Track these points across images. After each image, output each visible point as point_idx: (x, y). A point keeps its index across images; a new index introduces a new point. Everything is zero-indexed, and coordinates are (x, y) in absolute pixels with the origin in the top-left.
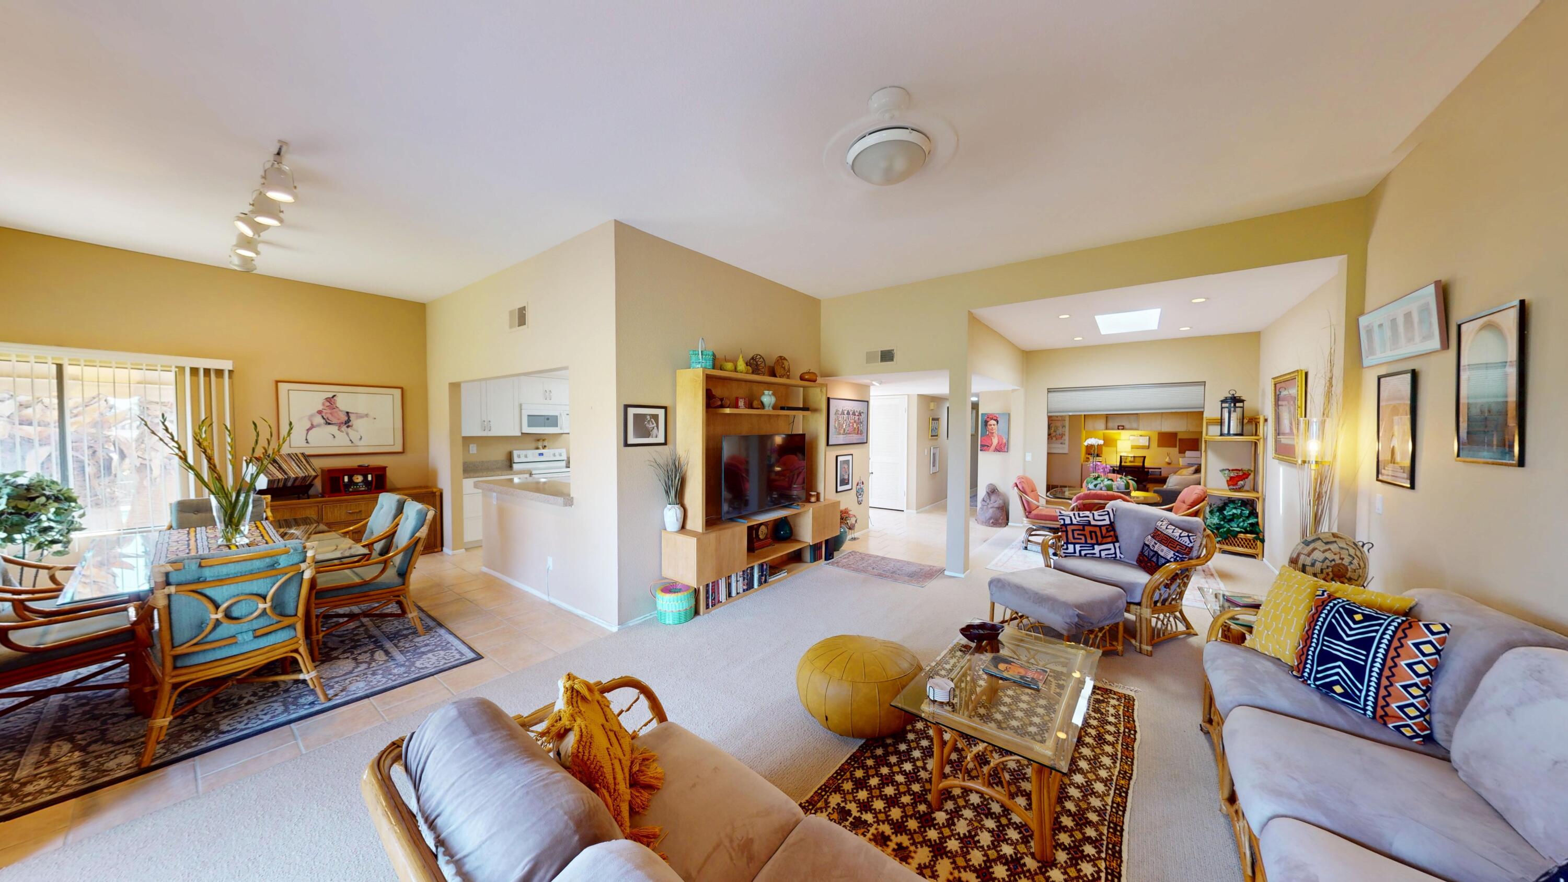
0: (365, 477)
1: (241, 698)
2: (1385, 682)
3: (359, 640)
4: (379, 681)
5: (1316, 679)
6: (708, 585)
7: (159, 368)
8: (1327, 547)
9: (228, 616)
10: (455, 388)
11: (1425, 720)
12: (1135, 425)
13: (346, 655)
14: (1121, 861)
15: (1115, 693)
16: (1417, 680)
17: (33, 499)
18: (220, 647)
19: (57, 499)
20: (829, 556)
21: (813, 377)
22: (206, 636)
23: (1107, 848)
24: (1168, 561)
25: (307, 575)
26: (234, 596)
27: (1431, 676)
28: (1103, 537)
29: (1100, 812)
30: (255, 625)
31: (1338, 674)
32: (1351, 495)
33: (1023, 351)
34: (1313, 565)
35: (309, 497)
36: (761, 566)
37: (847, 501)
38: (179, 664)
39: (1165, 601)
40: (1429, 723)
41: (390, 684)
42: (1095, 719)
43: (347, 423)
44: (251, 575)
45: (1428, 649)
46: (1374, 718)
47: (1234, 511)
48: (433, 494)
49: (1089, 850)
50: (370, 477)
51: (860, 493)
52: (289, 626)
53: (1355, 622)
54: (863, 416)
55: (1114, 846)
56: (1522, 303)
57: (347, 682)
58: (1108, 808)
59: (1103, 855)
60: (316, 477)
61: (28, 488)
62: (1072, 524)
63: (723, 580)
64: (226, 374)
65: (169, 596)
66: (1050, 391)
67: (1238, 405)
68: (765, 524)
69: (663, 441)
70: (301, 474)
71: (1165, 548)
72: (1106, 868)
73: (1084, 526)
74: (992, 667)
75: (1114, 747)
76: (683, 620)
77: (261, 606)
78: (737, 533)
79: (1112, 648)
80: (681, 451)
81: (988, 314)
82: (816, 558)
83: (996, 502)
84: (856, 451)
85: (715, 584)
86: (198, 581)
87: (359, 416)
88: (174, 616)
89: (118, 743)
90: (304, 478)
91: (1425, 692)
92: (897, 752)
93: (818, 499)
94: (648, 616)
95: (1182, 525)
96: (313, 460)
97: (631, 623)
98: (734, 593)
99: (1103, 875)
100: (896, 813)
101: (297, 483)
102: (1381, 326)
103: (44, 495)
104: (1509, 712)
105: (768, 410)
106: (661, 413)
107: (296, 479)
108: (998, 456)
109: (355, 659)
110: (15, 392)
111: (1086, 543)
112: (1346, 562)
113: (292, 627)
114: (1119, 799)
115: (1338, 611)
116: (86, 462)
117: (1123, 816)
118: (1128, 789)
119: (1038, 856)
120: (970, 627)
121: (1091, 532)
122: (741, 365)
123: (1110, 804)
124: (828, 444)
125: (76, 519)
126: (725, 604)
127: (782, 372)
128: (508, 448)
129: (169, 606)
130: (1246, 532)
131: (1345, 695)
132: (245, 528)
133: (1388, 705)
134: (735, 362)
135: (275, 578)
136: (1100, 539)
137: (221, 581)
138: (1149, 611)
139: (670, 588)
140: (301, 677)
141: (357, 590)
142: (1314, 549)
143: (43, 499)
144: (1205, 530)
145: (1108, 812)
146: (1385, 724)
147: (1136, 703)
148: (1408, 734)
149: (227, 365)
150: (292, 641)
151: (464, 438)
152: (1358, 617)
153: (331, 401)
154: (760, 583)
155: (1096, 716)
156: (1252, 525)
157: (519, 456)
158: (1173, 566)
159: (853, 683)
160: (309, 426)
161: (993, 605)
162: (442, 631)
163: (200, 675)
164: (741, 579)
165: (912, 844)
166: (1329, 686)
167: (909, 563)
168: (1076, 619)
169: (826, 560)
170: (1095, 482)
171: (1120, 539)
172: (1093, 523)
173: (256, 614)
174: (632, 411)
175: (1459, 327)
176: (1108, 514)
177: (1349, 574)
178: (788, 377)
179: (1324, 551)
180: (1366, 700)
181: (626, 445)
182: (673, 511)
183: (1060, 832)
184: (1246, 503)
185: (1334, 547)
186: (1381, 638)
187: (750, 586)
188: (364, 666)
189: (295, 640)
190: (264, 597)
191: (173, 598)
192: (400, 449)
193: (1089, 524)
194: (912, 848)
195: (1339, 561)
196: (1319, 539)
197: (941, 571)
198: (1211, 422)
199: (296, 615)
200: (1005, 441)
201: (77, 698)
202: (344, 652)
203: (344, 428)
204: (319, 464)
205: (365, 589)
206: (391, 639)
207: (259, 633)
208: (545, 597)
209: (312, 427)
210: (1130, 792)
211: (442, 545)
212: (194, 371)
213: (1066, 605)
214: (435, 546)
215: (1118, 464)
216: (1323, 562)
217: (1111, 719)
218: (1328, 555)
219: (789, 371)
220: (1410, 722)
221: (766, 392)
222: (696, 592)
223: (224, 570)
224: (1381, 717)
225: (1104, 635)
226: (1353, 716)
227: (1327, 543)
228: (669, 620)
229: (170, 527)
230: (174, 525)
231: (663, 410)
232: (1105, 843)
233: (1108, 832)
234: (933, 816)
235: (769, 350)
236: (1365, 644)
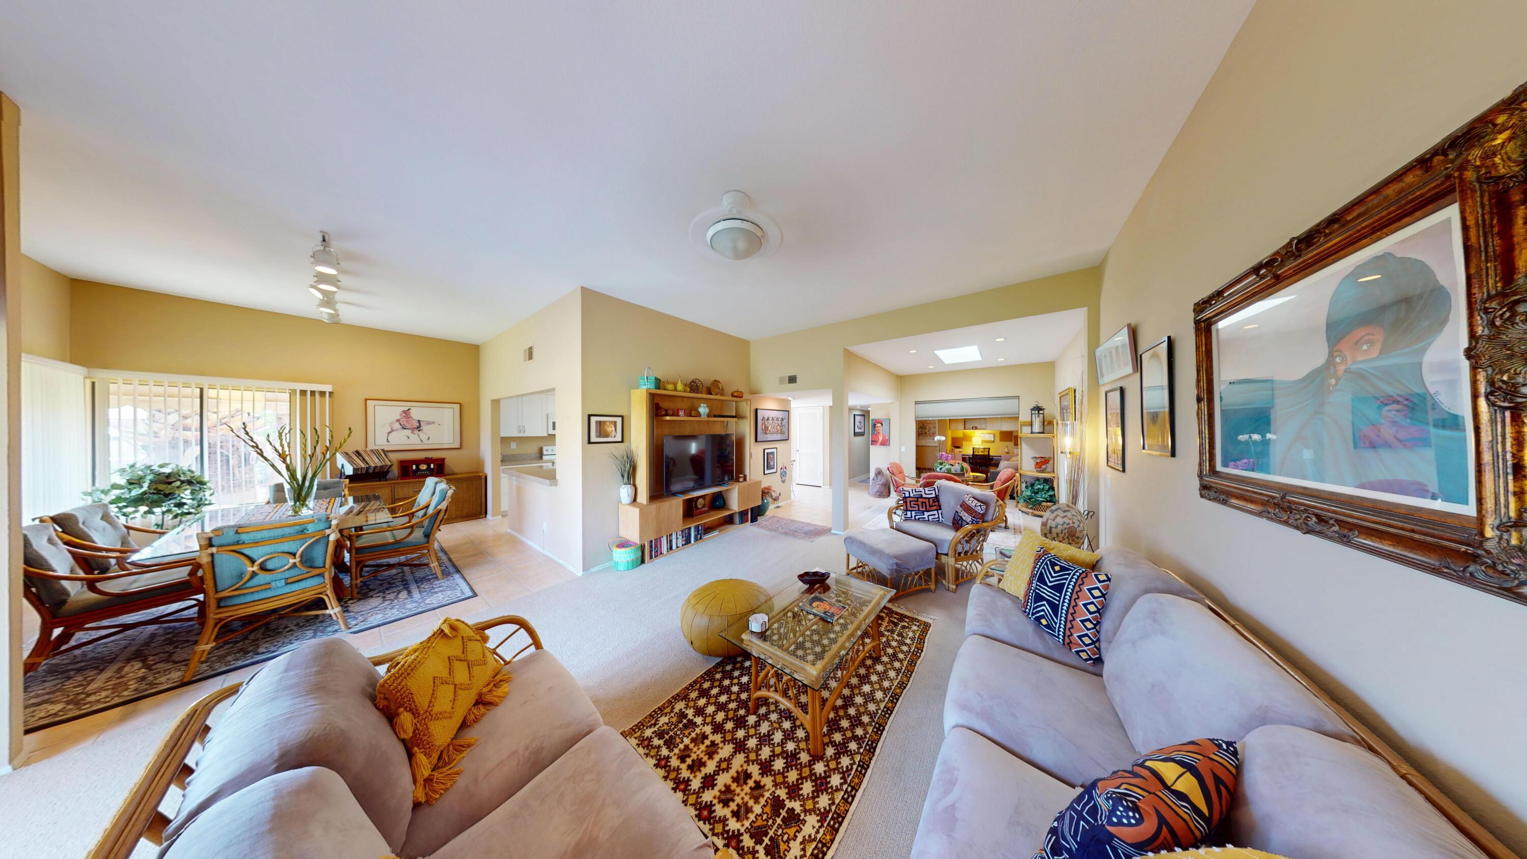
0: (429, 466)
1: (286, 627)
2: (1070, 618)
3: (394, 583)
4: (394, 613)
5: (1033, 614)
6: (651, 542)
7: (277, 390)
8: (1065, 514)
9: (263, 568)
10: (496, 403)
11: (1096, 647)
12: (984, 426)
13: (379, 595)
14: (874, 755)
15: (918, 621)
16: (1090, 616)
17: (170, 483)
18: (258, 591)
19: (190, 483)
20: (754, 520)
21: (740, 394)
22: (245, 583)
23: (867, 744)
24: (968, 524)
25: (332, 538)
26: (268, 554)
27: (1100, 614)
28: (930, 506)
29: (872, 715)
30: (287, 574)
31: (1043, 610)
32: (1095, 477)
33: (898, 376)
34: (1056, 527)
35: (386, 480)
36: (697, 528)
37: (771, 481)
38: (222, 604)
39: (966, 553)
40: (1099, 649)
41: (402, 616)
42: (897, 641)
43: (419, 428)
44: (283, 538)
45: (1096, 593)
46: (1064, 644)
47: (1039, 486)
48: (480, 477)
49: (853, 746)
50: (432, 466)
51: (783, 474)
52: (318, 575)
53: (1055, 572)
54: (785, 421)
55: (873, 742)
56: (1169, 338)
57: (370, 615)
58: (880, 712)
59: (861, 750)
60: (391, 466)
61: (169, 476)
62: (910, 497)
63: (665, 538)
64: (327, 395)
65: (212, 555)
66: (916, 403)
67: (1041, 412)
68: (703, 497)
69: (620, 440)
70: (379, 464)
71: (966, 514)
72: (859, 762)
73: (918, 498)
74: (808, 606)
75: (902, 663)
76: (630, 567)
77: (292, 561)
78: (675, 506)
79: (927, 587)
80: (633, 447)
81: (863, 350)
82: (743, 520)
83: (881, 480)
84: (779, 445)
85: (658, 540)
86: (238, 543)
87: (429, 423)
88: (217, 570)
89: (177, 663)
90: (382, 467)
91: (1095, 625)
92: (742, 668)
93: (745, 479)
94: (607, 565)
95: (980, 498)
96: (390, 454)
97: (593, 570)
98: (674, 547)
99: (855, 767)
100: (720, 717)
101: (377, 470)
102: (1105, 356)
103: (180, 480)
104: (1134, 643)
105: (704, 417)
106: (619, 420)
107: (376, 467)
108: (883, 448)
109: (384, 597)
110: (218, 409)
111: (919, 510)
112: (1076, 525)
113: (321, 575)
114: (890, 705)
115: (1046, 564)
116: (231, 456)
117: (888, 718)
118: (900, 696)
119: (812, 752)
120: (807, 574)
121: (922, 503)
122: (680, 386)
123: (882, 708)
124: (756, 441)
125: (207, 497)
126: (666, 555)
127: (718, 390)
128: (540, 445)
129: (213, 562)
130: (1047, 501)
131: (1048, 626)
132: (311, 503)
133: (1072, 635)
134: (675, 385)
135: (305, 540)
136: (928, 507)
137: (256, 543)
138: (953, 559)
139: (622, 545)
140: (327, 612)
141: (390, 547)
142: (1057, 516)
143: (178, 483)
144: (997, 501)
145: (878, 715)
146: (1070, 649)
147: (931, 629)
148: (1084, 658)
149: (327, 388)
150: (320, 586)
151: (502, 438)
152: (1057, 568)
153: (406, 413)
154: (696, 540)
155: (898, 638)
156: (1050, 496)
157: (547, 451)
158: (969, 527)
159: (711, 616)
160: (389, 430)
161: (848, 555)
162: (457, 577)
163: (239, 612)
164: (681, 537)
165: (722, 742)
166: (1038, 619)
167: (808, 524)
168: (895, 567)
169: (751, 522)
170: (940, 467)
171: (942, 507)
172: (924, 496)
173: (286, 567)
174: (594, 420)
175: (1141, 356)
176: (935, 490)
177: (1077, 534)
178: (722, 395)
179: (1064, 517)
180: (1059, 631)
181: (589, 442)
182: (626, 489)
183: (836, 732)
184: (1046, 481)
185: (1068, 514)
186: (1069, 584)
187: (688, 541)
188: (389, 602)
189: (323, 585)
190: (294, 555)
191: (216, 557)
192: (458, 446)
193: (921, 497)
194: (721, 745)
195: (1071, 525)
196: (1059, 508)
197: (829, 530)
198: (1024, 424)
199: (324, 567)
200: (887, 438)
201: (165, 628)
202: (379, 592)
203: (416, 431)
204: (395, 457)
205: (396, 546)
206: (417, 582)
207: (290, 581)
208: (542, 551)
209: (392, 431)
210: (901, 699)
211: (486, 513)
212: (303, 393)
213: (889, 556)
214: (481, 514)
215: (972, 453)
216: (1063, 525)
217: (908, 641)
218: (1066, 520)
219: (722, 390)
220: (1085, 648)
221: (702, 405)
222: (643, 548)
223: (259, 536)
224: (1068, 644)
225: (920, 577)
226: (1050, 642)
227: (1065, 511)
228: (622, 567)
229: (268, 503)
230: (271, 501)
231: (620, 418)
232: (867, 740)
233: (873, 731)
234: (747, 718)
235: (705, 376)
236: (1058, 588)
